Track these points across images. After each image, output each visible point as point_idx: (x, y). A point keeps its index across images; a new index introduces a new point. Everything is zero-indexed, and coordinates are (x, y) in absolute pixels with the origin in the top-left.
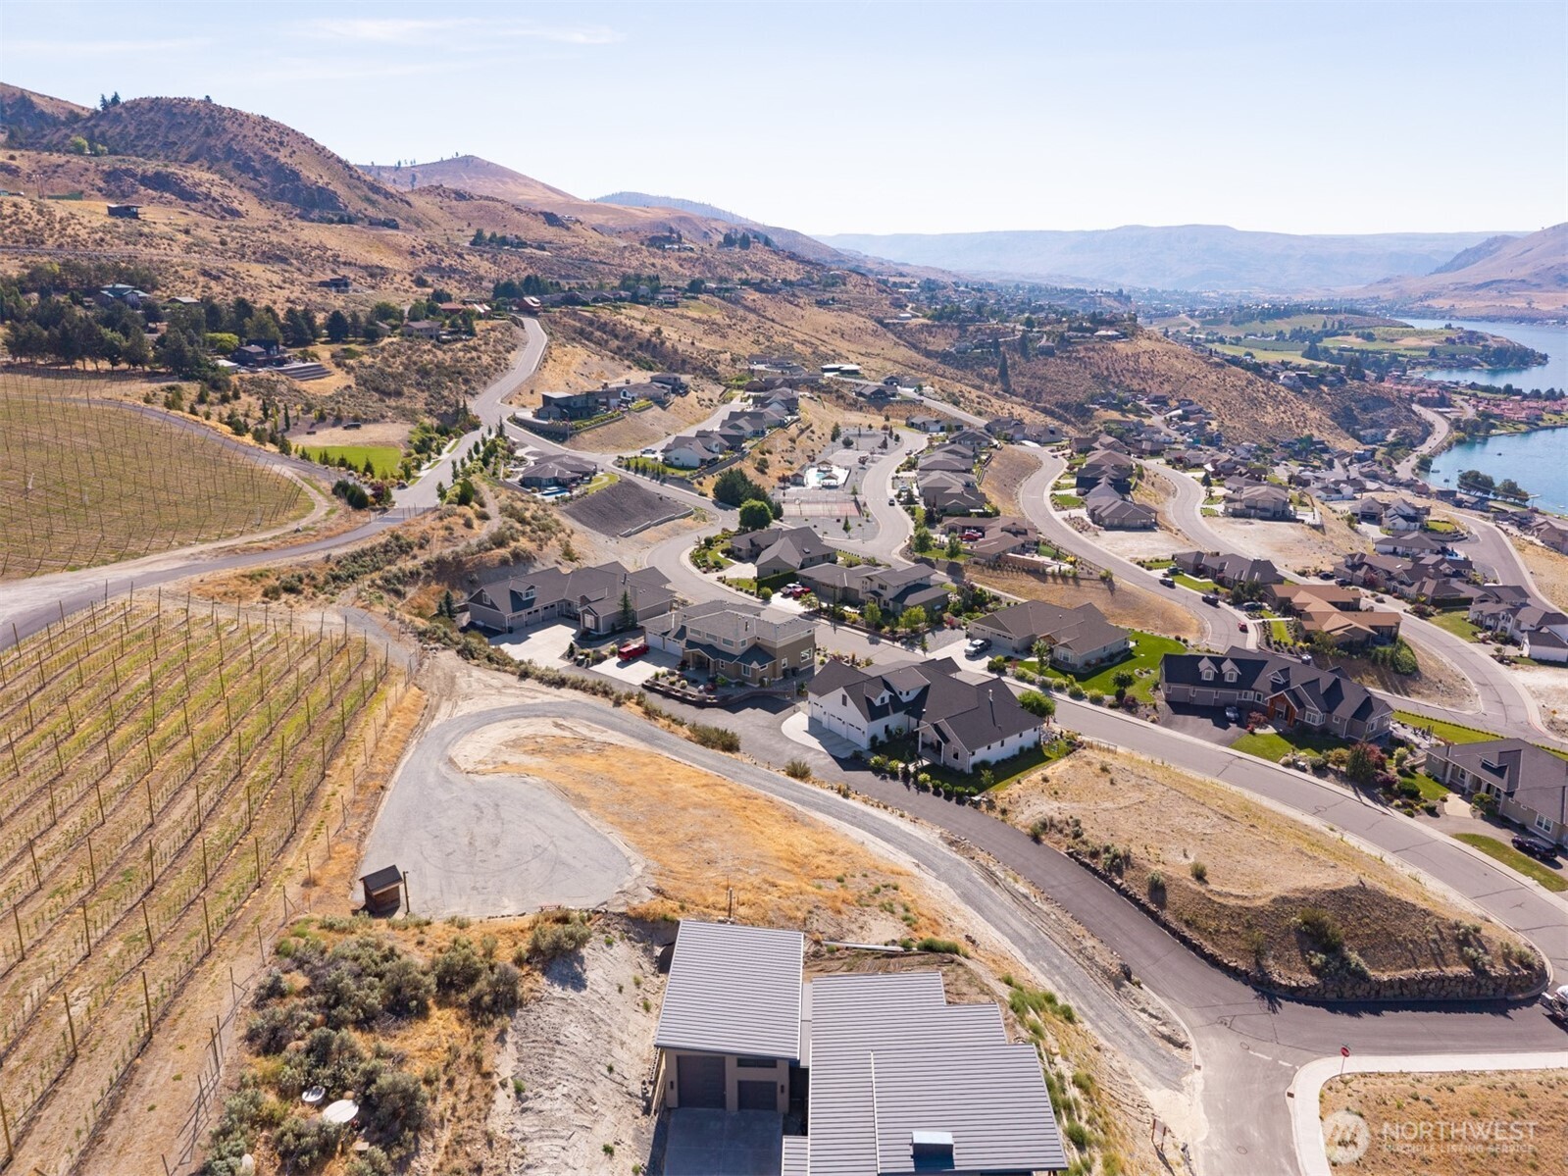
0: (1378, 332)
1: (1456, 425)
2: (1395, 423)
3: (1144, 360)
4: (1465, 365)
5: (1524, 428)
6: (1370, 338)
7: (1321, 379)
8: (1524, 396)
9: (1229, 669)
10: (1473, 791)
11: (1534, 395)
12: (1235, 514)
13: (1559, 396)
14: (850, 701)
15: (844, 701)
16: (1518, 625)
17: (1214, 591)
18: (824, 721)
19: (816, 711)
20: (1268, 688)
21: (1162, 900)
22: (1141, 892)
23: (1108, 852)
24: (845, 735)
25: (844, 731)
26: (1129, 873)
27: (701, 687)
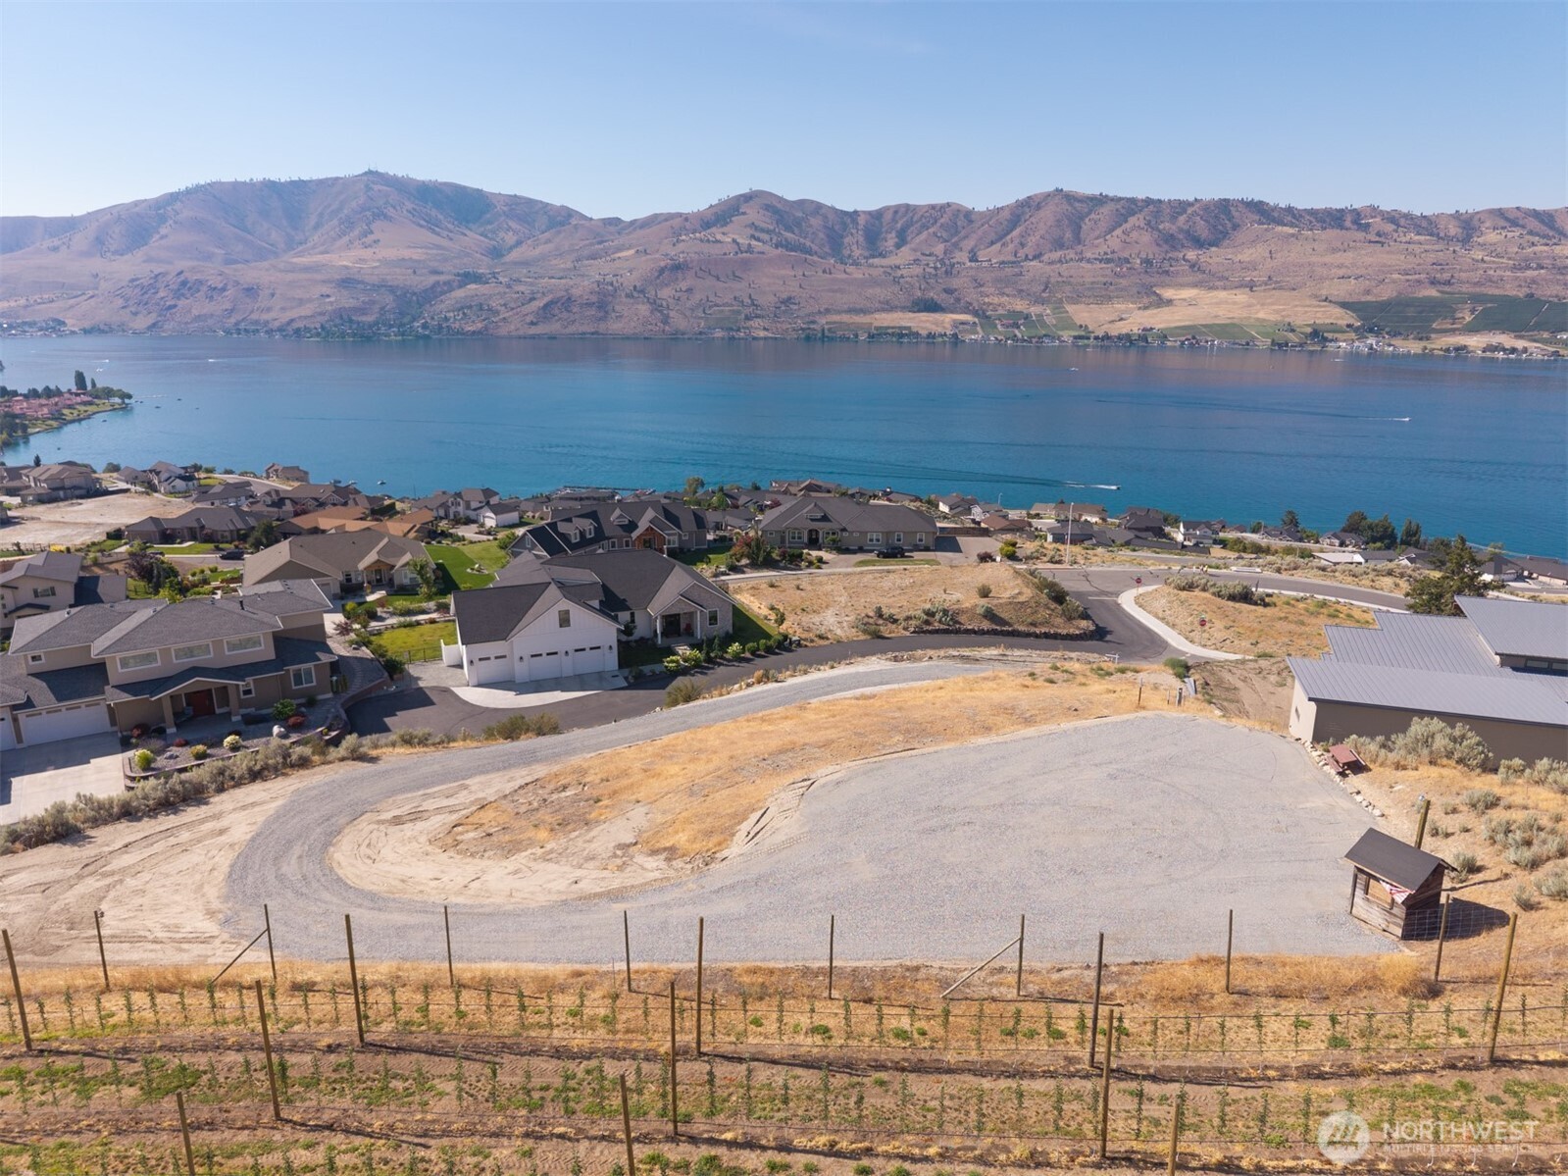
5: (54, 424)
8: (25, 396)
9: (587, 525)
10: (814, 543)
11: (33, 394)
12: (42, 500)
13: (58, 393)
14: (578, 613)
15: (564, 620)
16: (468, 506)
17: (218, 549)
18: (521, 671)
19: (492, 669)
20: (620, 532)
21: (1003, 622)
22: (986, 625)
23: (930, 614)
24: (568, 671)
25: (567, 666)
26: (962, 619)
27: (276, 729)
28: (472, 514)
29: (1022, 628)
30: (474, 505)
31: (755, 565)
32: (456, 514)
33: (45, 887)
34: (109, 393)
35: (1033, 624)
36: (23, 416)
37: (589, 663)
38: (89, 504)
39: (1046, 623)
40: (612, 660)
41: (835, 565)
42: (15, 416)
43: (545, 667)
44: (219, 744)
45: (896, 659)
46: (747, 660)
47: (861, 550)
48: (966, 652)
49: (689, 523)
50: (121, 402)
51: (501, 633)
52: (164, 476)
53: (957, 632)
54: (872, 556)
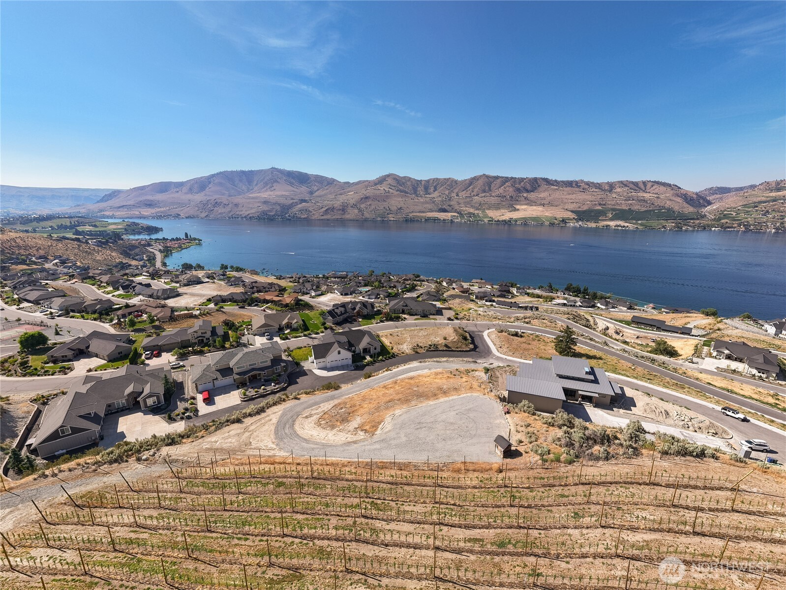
0: (98, 224)
1: (160, 251)
2: (144, 253)
3: (18, 241)
4: (139, 233)
5: (180, 249)
6: (95, 226)
7: (107, 242)
8: (170, 240)
9: (342, 309)
10: (403, 312)
11: (173, 240)
12: (185, 285)
13: (180, 239)
14: (342, 351)
15: (339, 353)
16: (307, 289)
17: (238, 305)
18: (329, 365)
19: (322, 365)
20: (351, 310)
21: (449, 348)
22: (445, 348)
23: (431, 345)
24: (340, 365)
25: (340, 364)
26: (439, 347)
27: (273, 384)
28: (308, 292)
29: (454, 349)
30: (308, 289)
31: (387, 320)
32: (303, 291)
33: (238, 435)
34: (195, 239)
35: (457, 348)
36: (170, 247)
37: (345, 362)
38: (199, 286)
39: (460, 347)
40: (350, 362)
41: (409, 320)
42: (168, 247)
43: (334, 364)
44: (260, 388)
45: (420, 362)
46: (384, 361)
47: (416, 315)
48: (438, 359)
49: (369, 307)
50: (199, 242)
51: (324, 356)
52: (217, 275)
53: (437, 351)
54: (419, 317)
